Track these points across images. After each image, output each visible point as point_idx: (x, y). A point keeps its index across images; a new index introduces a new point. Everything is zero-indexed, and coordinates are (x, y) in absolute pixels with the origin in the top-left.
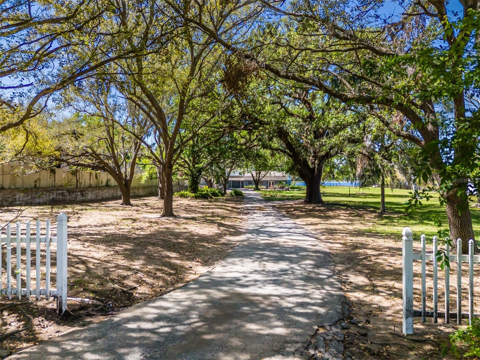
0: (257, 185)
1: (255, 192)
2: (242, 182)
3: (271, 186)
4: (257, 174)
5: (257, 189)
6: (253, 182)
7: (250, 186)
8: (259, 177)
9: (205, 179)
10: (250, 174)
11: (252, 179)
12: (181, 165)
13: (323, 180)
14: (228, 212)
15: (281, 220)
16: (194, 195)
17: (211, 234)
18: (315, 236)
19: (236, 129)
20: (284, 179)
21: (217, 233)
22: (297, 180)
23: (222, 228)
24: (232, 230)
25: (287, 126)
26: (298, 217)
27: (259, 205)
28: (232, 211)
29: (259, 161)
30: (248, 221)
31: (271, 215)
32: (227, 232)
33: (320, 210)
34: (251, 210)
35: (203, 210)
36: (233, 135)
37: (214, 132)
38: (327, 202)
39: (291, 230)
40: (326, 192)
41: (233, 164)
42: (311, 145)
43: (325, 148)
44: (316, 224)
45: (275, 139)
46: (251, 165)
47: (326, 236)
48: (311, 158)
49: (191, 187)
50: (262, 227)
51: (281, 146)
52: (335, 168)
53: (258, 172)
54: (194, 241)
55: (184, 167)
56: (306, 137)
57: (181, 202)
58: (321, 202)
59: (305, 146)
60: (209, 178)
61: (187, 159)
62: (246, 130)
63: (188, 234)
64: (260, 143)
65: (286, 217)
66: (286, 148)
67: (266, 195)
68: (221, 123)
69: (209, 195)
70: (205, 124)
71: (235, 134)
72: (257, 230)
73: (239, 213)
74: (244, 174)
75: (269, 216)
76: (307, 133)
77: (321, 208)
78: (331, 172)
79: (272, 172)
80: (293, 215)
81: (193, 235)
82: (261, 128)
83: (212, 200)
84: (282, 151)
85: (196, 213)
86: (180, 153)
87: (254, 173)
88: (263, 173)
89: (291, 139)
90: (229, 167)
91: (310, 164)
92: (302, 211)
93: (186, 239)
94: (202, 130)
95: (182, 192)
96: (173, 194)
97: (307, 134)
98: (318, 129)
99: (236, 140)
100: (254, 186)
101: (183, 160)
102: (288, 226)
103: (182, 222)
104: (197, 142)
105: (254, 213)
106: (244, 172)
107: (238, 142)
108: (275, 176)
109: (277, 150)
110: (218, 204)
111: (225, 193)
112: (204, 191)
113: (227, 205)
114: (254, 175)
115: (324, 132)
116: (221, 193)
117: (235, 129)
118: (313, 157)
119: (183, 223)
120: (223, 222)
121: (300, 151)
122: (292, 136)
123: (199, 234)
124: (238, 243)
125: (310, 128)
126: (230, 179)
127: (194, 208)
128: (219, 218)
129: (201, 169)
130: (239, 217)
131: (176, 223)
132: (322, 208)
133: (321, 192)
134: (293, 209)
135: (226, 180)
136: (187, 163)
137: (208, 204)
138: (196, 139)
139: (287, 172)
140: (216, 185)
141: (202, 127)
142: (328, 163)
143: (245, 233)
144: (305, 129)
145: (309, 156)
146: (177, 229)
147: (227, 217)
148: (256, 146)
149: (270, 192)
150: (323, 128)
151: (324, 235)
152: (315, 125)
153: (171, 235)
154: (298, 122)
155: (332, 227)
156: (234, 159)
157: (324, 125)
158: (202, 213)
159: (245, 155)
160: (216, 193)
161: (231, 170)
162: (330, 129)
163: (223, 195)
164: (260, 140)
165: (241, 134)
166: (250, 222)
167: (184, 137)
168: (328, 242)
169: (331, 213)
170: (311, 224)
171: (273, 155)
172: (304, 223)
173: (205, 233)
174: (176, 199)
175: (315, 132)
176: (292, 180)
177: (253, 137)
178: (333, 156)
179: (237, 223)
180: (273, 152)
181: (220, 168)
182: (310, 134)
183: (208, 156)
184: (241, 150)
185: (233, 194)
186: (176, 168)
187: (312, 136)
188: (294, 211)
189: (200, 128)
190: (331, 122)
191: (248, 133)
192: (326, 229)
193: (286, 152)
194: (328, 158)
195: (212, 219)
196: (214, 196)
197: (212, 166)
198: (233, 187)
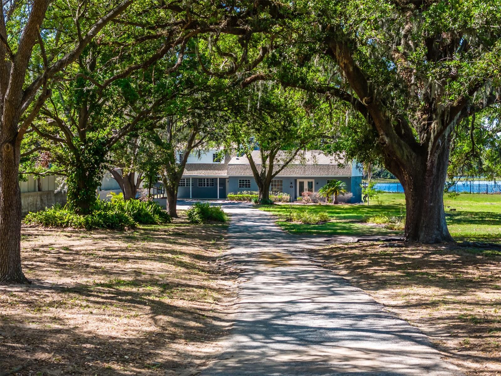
0: (264, 191)
1: (260, 211)
2: (223, 181)
3: (306, 192)
4: (264, 160)
5: (265, 202)
6: (254, 183)
7: (245, 194)
8: (271, 166)
9: (114, 173)
10: (244, 160)
11: (249, 173)
12: (45, 134)
13: (451, 177)
14: (183, 270)
15: (335, 294)
16: (82, 219)
17: (132, 335)
18: (431, 339)
19: (205, 29)
20: (341, 173)
21: (151, 333)
22: (378, 175)
23: (164, 319)
24: (193, 324)
25: (351, 22)
26: (382, 284)
27: (270, 249)
28: (194, 267)
29: (269, 121)
30: (238, 296)
31: (306, 280)
32: (178, 331)
33: (443, 263)
34: (246, 263)
35: (108, 265)
36: (194, 48)
37: (140, 39)
38: (462, 238)
39: (363, 324)
40: (459, 209)
41: (197, 130)
42: (417, 78)
43: (455, 85)
44: (434, 304)
45: (315, 60)
46: (247, 134)
47: (461, 340)
48: (418, 114)
49: (74, 195)
50: (281, 314)
51: (332, 79)
52: (484, 143)
53: (267, 153)
54: (83, 357)
55: (56, 140)
56: (405, 56)
57: (46, 240)
58: (447, 239)
59: (401, 81)
60: (127, 170)
61: (62, 117)
62: (233, 32)
63: (64, 336)
64: (274, 70)
65: (349, 283)
66: (348, 86)
67: (290, 220)
68: (162, 13)
69: (127, 220)
70: (116, 13)
71: (201, 45)
72: (265, 323)
73: (213, 273)
74: (228, 159)
75: (300, 280)
76: (407, 44)
77: (444, 257)
78: (475, 154)
79: (308, 155)
80: (369, 277)
81: (79, 339)
82: (277, 28)
83: (136, 234)
84: (336, 93)
85: (88, 274)
86: (41, 100)
87: (257, 156)
88: (282, 156)
89: (363, 60)
90: (185, 139)
91: (414, 131)
92: (393, 267)
93: (60, 349)
94: (107, 33)
95: (50, 212)
96: (21, 216)
97: (407, 46)
98: (438, 32)
99: (204, 61)
100: (256, 194)
101: (50, 120)
102: (355, 309)
103: (48, 300)
104: (93, 66)
105: (258, 273)
106: (227, 154)
107: (212, 68)
108: (316, 166)
109: (321, 90)
110: (154, 245)
111: (174, 213)
112: (112, 208)
113: (177, 248)
114: (258, 160)
115: (454, 42)
116: (161, 215)
117: (203, 31)
118: (425, 111)
119: (51, 304)
120: (166, 300)
121: (388, 93)
122: (366, 51)
123: (96, 337)
124: (211, 363)
125: (415, 29)
126: (187, 173)
127: (82, 259)
128: (156, 289)
129: (103, 144)
130: (213, 284)
131: (30, 304)
132: (449, 258)
133: (447, 209)
134: (366, 262)
135: (176, 177)
136: (64, 128)
137: (124, 245)
138: (88, 59)
139: (351, 155)
140: (146, 191)
141: (105, 22)
142: (466, 127)
143: (230, 333)
144: (403, 32)
145: (414, 110)
146: (32, 320)
147: (178, 285)
148: (262, 78)
149: (302, 210)
150: (452, 31)
151: (456, 336)
152: (429, 20)
153: (17, 339)
154: (384, 12)
155: (478, 311)
156: (199, 116)
157: (455, 20)
158: (106, 272)
159: (230, 103)
160: (147, 214)
161: (190, 148)
162: (471, 31)
163: (166, 219)
164: (274, 62)
165: (220, 43)
166: (244, 300)
167: (54, 52)
168: (468, 357)
169: (473, 273)
170: (420, 305)
171: (310, 105)
172: (400, 301)
173: (114, 334)
174: (31, 231)
175: (429, 42)
176: (366, 178)
177: (254, 54)
178: (479, 110)
179: (208, 304)
180: (311, 97)
181: (158, 141)
182: (416, 45)
183: (125, 106)
184: (219, 90)
185: (197, 218)
186: (32, 143)
187: (422, 51)
188: (370, 265)
189: (99, 27)
190: (475, 12)
191: (240, 40)
192: (460, 318)
193: (348, 98)
194: (465, 115)
195: (134, 290)
196: (141, 223)
197: (137, 136)
198: (195, 196)
